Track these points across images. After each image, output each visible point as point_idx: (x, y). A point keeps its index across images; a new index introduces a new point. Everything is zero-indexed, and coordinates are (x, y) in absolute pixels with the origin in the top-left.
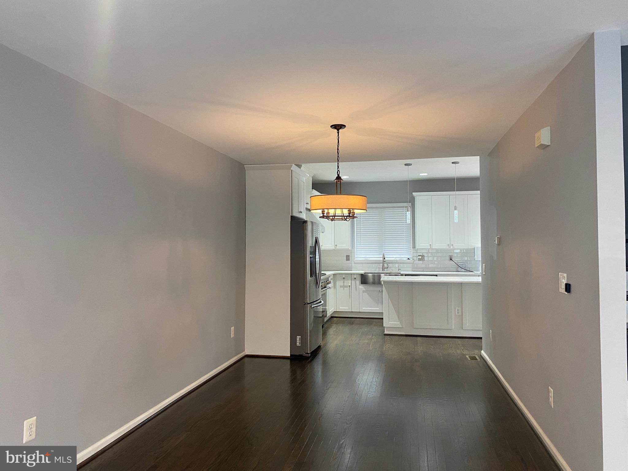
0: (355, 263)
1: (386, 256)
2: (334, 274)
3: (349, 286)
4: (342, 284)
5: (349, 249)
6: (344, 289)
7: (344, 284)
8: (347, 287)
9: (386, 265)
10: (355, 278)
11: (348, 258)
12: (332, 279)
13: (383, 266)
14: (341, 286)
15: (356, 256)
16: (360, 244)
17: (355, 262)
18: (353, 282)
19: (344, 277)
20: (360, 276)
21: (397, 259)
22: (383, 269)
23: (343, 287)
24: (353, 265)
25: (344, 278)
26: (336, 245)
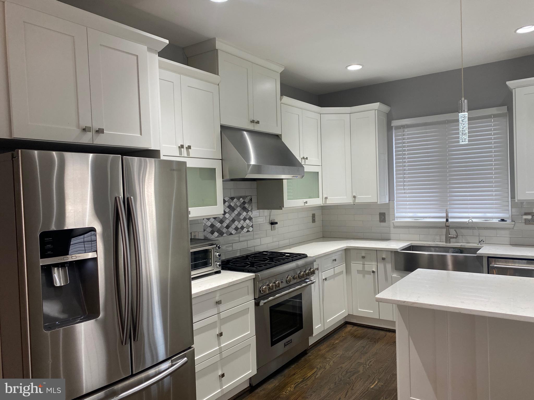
0: (395, 227)
1: (450, 215)
2: (345, 249)
3: (373, 272)
4: (360, 267)
5: (378, 203)
6: (364, 276)
7: (364, 267)
8: (368, 273)
9: (453, 232)
10: (383, 259)
11: (383, 217)
12: (335, 260)
13: (448, 233)
14: (359, 272)
15: (397, 215)
16: (405, 193)
17: (396, 224)
18: (381, 266)
19: (363, 255)
20: (394, 254)
21: (474, 220)
22: (448, 240)
23: (363, 272)
24: (393, 230)
25: (363, 257)
26: (354, 197)
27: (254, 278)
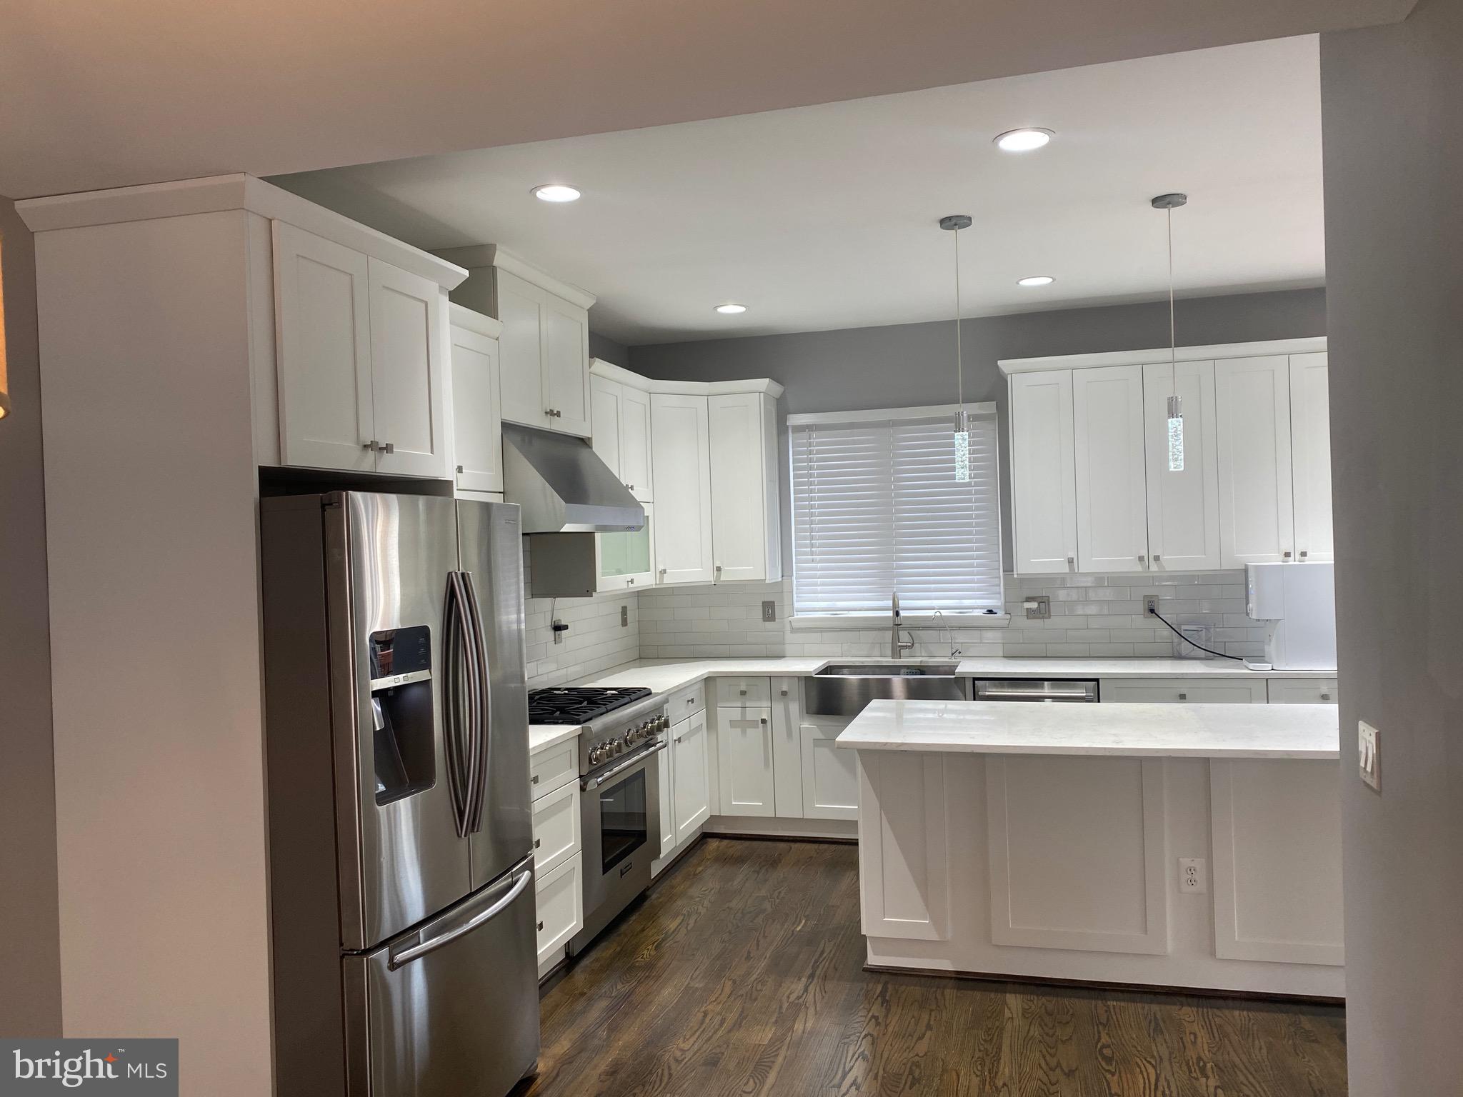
0: (794, 630)
1: (902, 603)
2: (706, 678)
3: (764, 721)
4: (736, 714)
5: (767, 582)
6: (744, 732)
7: (743, 714)
8: (753, 724)
9: (904, 637)
10: (784, 693)
11: (769, 610)
12: (692, 701)
13: (896, 639)
14: (733, 724)
15: (797, 605)
16: (813, 561)
17: (795, 625)
18: (779, 708)
19: (743, 688)
20: (803, 682)
21: (944, 613)
22: (896, 652)
23: (743, 724)
24: (789, 637)
25: (743, 693)
26: (719, 569)
27: (579, 735)
